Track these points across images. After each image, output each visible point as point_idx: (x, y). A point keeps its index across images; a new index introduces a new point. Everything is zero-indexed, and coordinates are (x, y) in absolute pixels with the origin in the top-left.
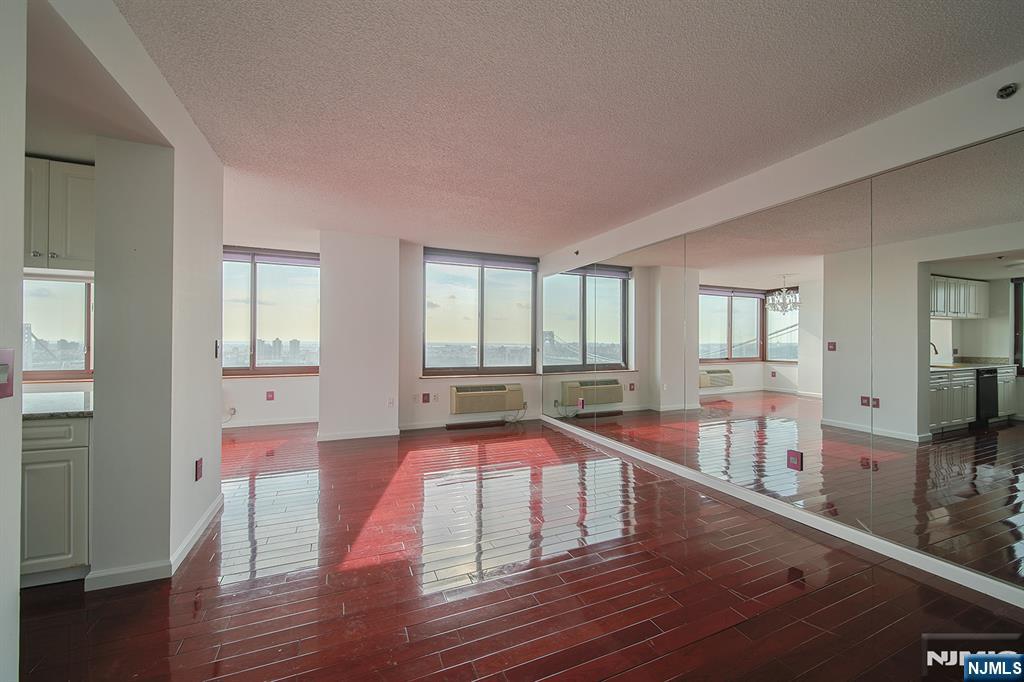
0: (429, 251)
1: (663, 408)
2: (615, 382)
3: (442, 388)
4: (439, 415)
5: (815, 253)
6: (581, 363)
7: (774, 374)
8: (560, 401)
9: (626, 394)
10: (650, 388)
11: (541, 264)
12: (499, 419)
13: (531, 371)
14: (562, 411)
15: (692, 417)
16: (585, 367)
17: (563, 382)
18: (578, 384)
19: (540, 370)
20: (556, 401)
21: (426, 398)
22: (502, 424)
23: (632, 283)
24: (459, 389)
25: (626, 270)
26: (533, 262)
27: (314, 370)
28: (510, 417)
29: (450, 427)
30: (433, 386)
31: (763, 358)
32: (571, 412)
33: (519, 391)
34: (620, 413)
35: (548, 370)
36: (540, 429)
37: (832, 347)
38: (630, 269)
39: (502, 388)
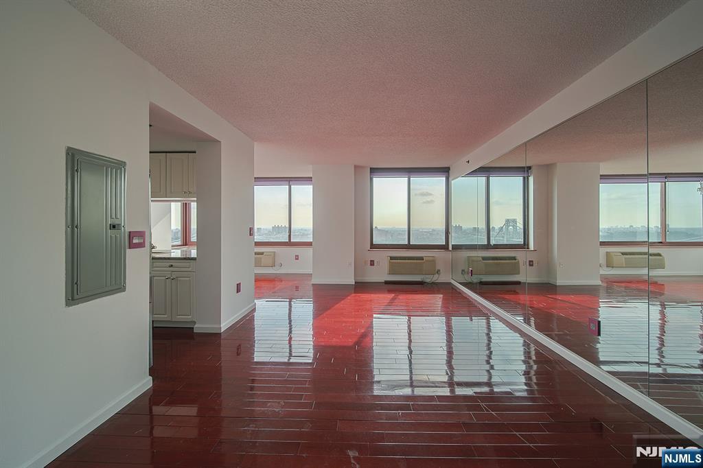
0: (375, 170)
1: (559, 283)
2: (514, 258)
3: (382, 257)
4: (380, 274)
6: (486, 243)
8: (466, 271)
9: (522, 268)
10: (548, 265)
11: (450, 172)
12: (420, 280)
13: (445, 247)
14: (468, 278)
15: (592, 291)
16: (489, 246)
17: (469, 257)
18: (481, 259)
19: (450, 248)
20: (463, 271)
21: (372, 263)
22: (421, 283)
23: (531, 179)
24: (392, 258)
25: (525, 171)
26: (445, 171)
27: (309, 244)
28: (428, 279)
29: (387, 283)
30: (376, 255)
33: (433, 262)
34: (518, 283)
35: (456, 247)
36: (447, 290)
38: (529, 168)
39: (422, 258)
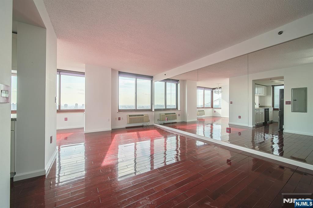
0: (120, 73)
1: (188, 121)
2: (175, 114)
3: (124, 116)
4: (123, 124)
5: (227, 77)
6: (165, 108)
7: (215, 112)
8: (159, 119)
9: (178, 117)
10: (183, 114)
11: (153, 78)
12: (142, 125)
13: (151, 110)
14: (160, 122)
16: (166, 109)
17: (160, 114)
18: (164, 114)
19: (153, 110)
20: (158, 119)
21: (119, 119)
22: (142, 126)
23: (179, 85)
24: (130, 116)
25: (177, 81)
26: (151, 77)
28: (145, 124)
29: (127, 128)
30: (121, 115)
31: (212, 107)
32: (162, 122)
33: (147, 116)
34: (176, 123)
35: (156, 110)
36: (153, 127)
37: (231, 103)
38: (178, 80)
39: (143, 115)
